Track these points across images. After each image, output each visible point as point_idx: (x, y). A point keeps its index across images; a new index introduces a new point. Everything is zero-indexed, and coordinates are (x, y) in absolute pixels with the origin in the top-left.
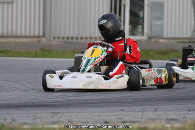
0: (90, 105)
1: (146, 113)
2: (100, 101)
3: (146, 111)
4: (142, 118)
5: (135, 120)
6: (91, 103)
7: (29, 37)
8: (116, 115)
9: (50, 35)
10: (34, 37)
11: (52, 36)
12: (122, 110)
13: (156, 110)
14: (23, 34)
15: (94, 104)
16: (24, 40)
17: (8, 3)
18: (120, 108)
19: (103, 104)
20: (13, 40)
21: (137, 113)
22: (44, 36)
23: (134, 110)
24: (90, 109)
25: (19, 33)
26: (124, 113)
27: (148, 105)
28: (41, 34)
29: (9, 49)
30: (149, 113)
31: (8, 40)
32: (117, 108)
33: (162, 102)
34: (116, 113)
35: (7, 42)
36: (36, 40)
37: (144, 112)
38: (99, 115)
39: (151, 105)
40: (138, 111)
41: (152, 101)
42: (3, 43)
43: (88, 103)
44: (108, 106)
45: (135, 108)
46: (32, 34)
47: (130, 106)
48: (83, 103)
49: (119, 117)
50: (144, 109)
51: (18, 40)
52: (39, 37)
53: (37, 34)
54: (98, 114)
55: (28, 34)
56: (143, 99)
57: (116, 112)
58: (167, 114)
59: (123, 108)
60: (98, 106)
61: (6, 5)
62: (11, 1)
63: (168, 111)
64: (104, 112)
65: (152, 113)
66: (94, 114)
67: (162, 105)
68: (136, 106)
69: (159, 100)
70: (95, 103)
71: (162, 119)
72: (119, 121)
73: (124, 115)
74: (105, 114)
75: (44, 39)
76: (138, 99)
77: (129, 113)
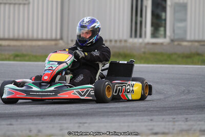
0: (116, 114)
1: (177, 123)
2: (126, 110)
3: (177, 121)
4: (173, 129)
5: (166, 131)
6: (117, 112)
7: (46, 40)
8: (146, 126)
9: (68, 37)
10: (51, 40)
11: (70, 39)
12: (151, 120)
13: (187, 120)
14: (40, 37)
15: (120, 113)
16: (40, 43)
17: (24, 4)
18: (149, 118)
19: (130, 113)
20: (29, 43)
21: (167, 123)
22: (61, 39)
23: (163, 119)
24: (117, 119)
25: (35, 36)
26: (154, 123)
27: (177, 114)
28: (59, 37)
29: (25, 53)
30: (180, 123)
31: (24, 43)
32: (146, 117)
33: (191, 111)
34: (146, 124)
35: (22, 46)
36: (53, 43)
37: (174, 122)
38: (128, 126)
39: (181, 114)
40: (169, 121)
41: (180, 109)
42: (19, 46)
43: (114, 112)
44: (135, 115)
45: (164, 117)
46: (49, 37)
47: (158, 115)
48: (108, 112)
49: (150, 127)
50: (174, 119)
51: (34, 43)
52: (56, 40)
53: (54, 37)
54: (127, 124)
55: (44, 37)
56: (171, 107)
57: (145, 122)
58: (199, 125)
59: (152, 117)
60: (125, 116)
61: (21, 7)
62: (27, 2)
63: (200, 121)
64: (133, 122)
65: (183, 123)
66: (122, 124)
67: (191, 114)
68: (165, 115)
69: (188, 109)
70: (122, 112)
71: (195, 130)
72: (150, 132)
73: (154, 126)
74: (134, 124)
75: (61, 42)
76: (165, 108)
77: (159, 123)
